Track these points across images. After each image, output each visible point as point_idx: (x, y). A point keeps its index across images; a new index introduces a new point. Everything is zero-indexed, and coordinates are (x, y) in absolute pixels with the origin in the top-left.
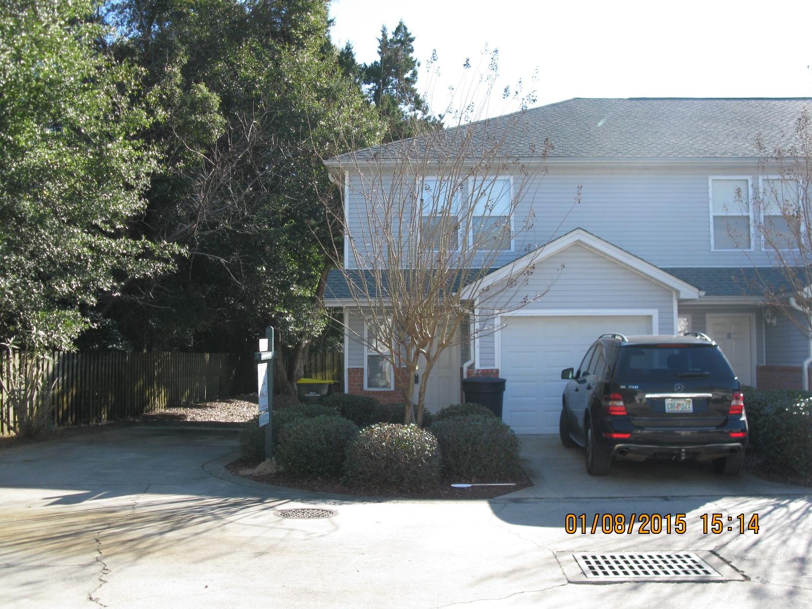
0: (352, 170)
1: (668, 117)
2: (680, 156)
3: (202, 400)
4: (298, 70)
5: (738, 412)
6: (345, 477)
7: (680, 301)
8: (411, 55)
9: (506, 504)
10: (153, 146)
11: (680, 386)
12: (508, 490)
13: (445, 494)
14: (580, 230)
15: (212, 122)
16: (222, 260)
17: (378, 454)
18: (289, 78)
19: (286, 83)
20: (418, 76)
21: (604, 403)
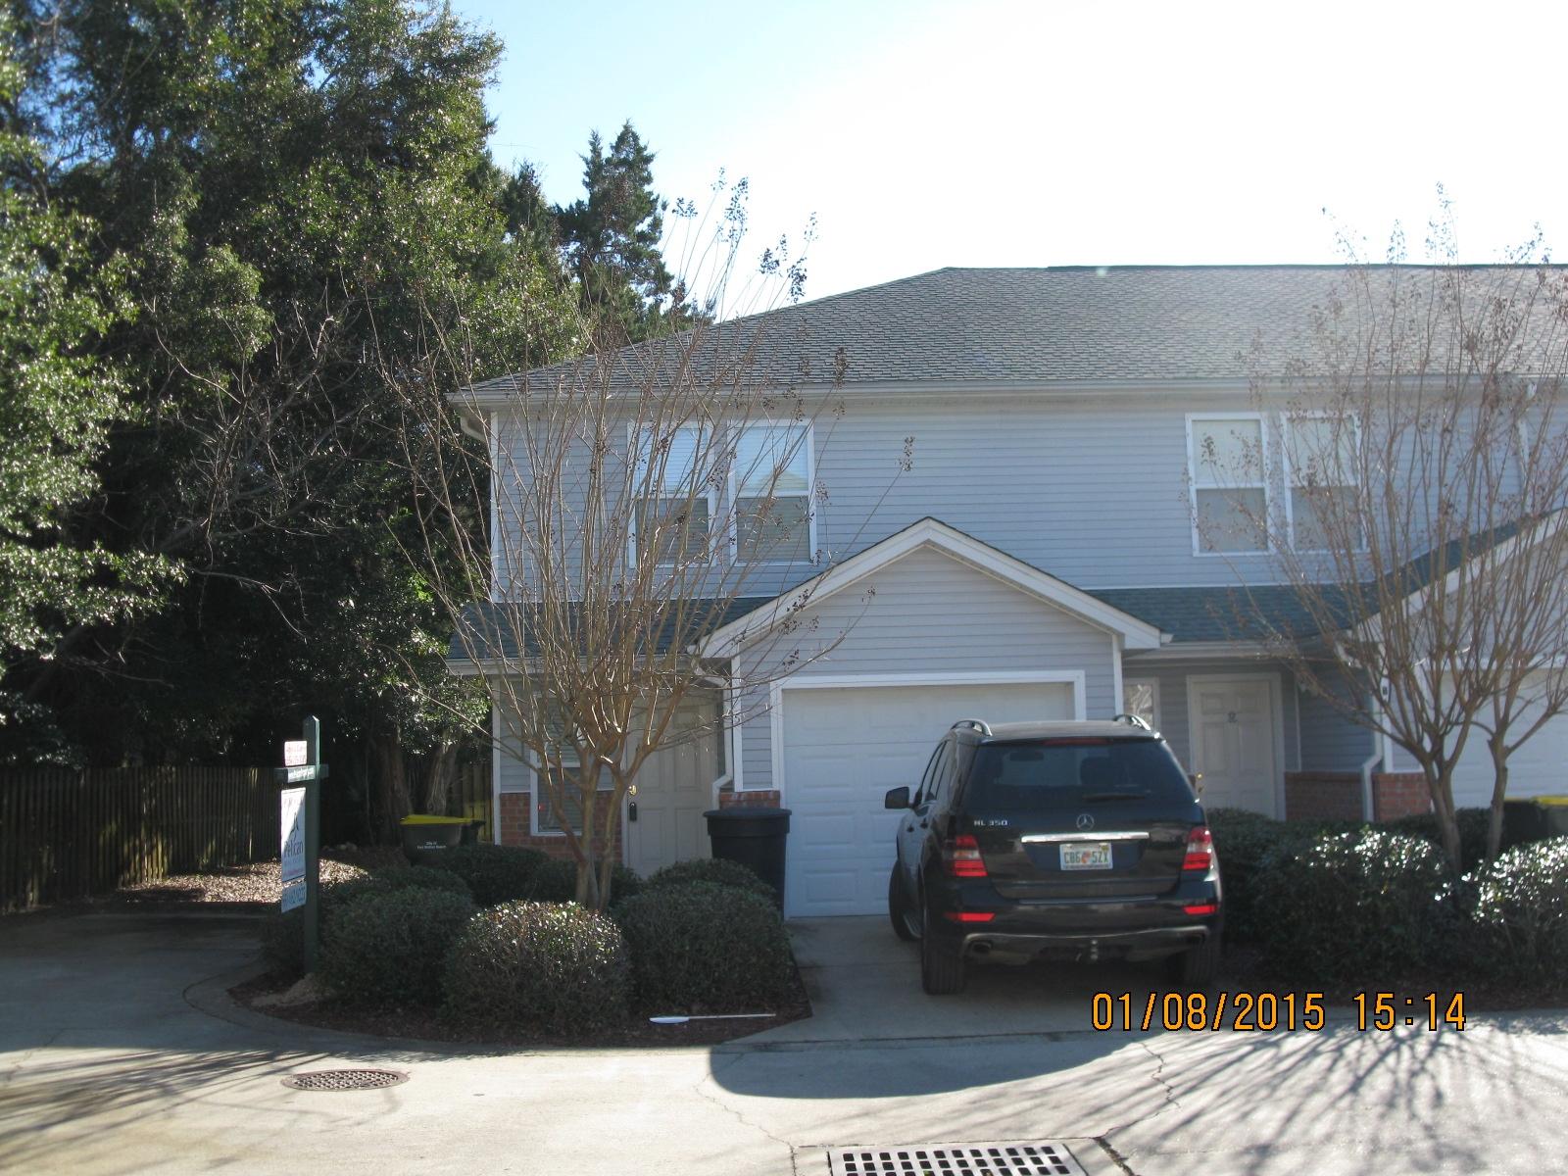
0: (506, 412)
1: (1117, 302)
2: (1129, 376)
3: (244, 860)
4: (422, 218)
5: (1203, 866)
6: (444, 1006)
7: (1126, 654)
8: (647, 188)
9: (742, 1054)
10: (109, 369)
11: (1088, 819)
12: (760, 1026)
13: (633, 1037)
14: (932, 523)
15: (244, 320)
16: (266, 588)
17: (504, 962)
18: (401, 236)
19: (397, 244)
20: (663, 228)
21: (944, 855)
